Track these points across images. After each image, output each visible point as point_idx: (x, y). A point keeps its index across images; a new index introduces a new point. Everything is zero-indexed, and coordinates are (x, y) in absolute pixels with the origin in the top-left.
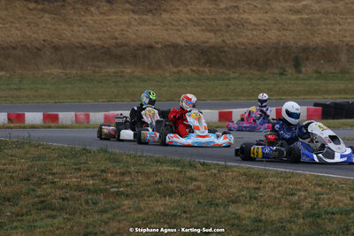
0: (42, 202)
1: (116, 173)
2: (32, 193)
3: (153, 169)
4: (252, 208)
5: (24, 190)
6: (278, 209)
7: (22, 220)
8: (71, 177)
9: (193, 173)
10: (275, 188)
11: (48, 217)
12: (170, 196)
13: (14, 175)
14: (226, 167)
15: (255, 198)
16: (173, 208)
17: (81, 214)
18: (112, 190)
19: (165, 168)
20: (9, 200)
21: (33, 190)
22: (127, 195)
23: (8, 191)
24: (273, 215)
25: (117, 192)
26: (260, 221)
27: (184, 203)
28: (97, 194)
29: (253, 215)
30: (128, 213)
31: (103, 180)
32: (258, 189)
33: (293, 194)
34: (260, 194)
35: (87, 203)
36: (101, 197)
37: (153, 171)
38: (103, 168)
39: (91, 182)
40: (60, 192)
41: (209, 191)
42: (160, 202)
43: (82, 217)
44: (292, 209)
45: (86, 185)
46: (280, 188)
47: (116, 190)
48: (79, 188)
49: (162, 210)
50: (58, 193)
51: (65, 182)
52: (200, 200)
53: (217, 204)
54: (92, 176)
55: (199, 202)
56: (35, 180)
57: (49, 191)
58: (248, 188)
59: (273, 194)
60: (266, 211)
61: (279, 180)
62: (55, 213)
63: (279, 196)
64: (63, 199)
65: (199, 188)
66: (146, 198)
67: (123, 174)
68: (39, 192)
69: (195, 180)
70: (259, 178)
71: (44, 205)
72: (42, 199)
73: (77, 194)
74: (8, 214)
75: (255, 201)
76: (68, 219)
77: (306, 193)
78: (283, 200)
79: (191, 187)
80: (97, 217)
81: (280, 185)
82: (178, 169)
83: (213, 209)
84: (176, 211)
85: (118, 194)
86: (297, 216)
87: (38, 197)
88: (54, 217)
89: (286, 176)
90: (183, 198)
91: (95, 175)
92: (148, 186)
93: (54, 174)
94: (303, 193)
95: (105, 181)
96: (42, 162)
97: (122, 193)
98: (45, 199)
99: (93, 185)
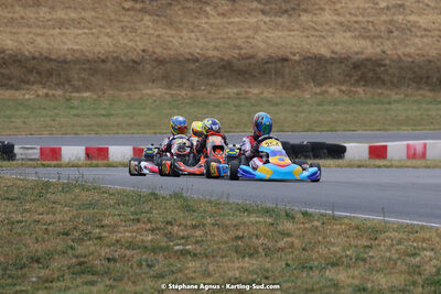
0: (80, 264)
1: (186, 226)
2: (69, 251)
3: (236, 221)
4: (356, 273)
5: (59, 248)
6: (390, 273)
7: (50, 288)
8: (125, 231)
9: (288, 226)
10: (392, 245)
11: (86, 283)
12: (251, 256)
13: (51, 227)
14: (334, 218)
15: (364, 260)
16: (252, 272)
17: (129, 279)
18: (177, 248)
19: (253, 219)
20: (38, 261)
21: (72, 248)
22: (195, 255)
23: (39, 249)
24: (383, 281)
25: (181, 251)
26: (364, 290)
27: (268, 265)
28: (155, 253)
29: (356, 282)
30: (192, 278)
31: (165, 235)
32: (370, 247)
33: (414, 255)
34: (371, 254)
35: (140, 265)
36: (160, 257)
37: (234, 223)
38: (169, 219)
39: (150, 237)
40: (107, 250)
41: (303, 249)
42: (237, 265)
43: (130, 283)
44: (409, 273)
45: (143, 241)
46: (399, 247)
47: (181, 247)
48: (131, 245)
49: (238, 275)
50: (105, 251)
51: (114, 237)
52: (289, 262)
53: (311, 268)
54: (153, 230)
55: (287, 265)
56: (76, 234)
57: (92, 249)
58: (356, 246)
59: (388, 254)
60: (375, 277)
61: (401, 235)
62: (95, 278)
63: (395, 256)
64: (109, 260)
65: (292, 246)
66: (218, 259)
67: (194, 227)
68: (80, 250)
69: (288, 235)
70: (374, 233)
71: (83, 268)
72: (82, 259)
73: (128, 253)
74: (34, 279)
75: (361, 264)
76: (111, 287)
77: (432, 253)
78: (399, 262)
79: (281, 244)
80: (150, 283)
81: (400, 243)
82: (269, 220)
83: (304, 275)
84: (255, 277)
85: (183, 253)
86: (414, 283)
87: (77, 257)
88: (92, 283)
89: (412, 230)
90: (268, 259)
91: (158, 229)
92: (225, 242)
93: (102, 226)
94: (428, 253)
95: (169, 236)
96: (91, 211)
97: (189, 252)
98: (85, 260)
99: (152, 240)
